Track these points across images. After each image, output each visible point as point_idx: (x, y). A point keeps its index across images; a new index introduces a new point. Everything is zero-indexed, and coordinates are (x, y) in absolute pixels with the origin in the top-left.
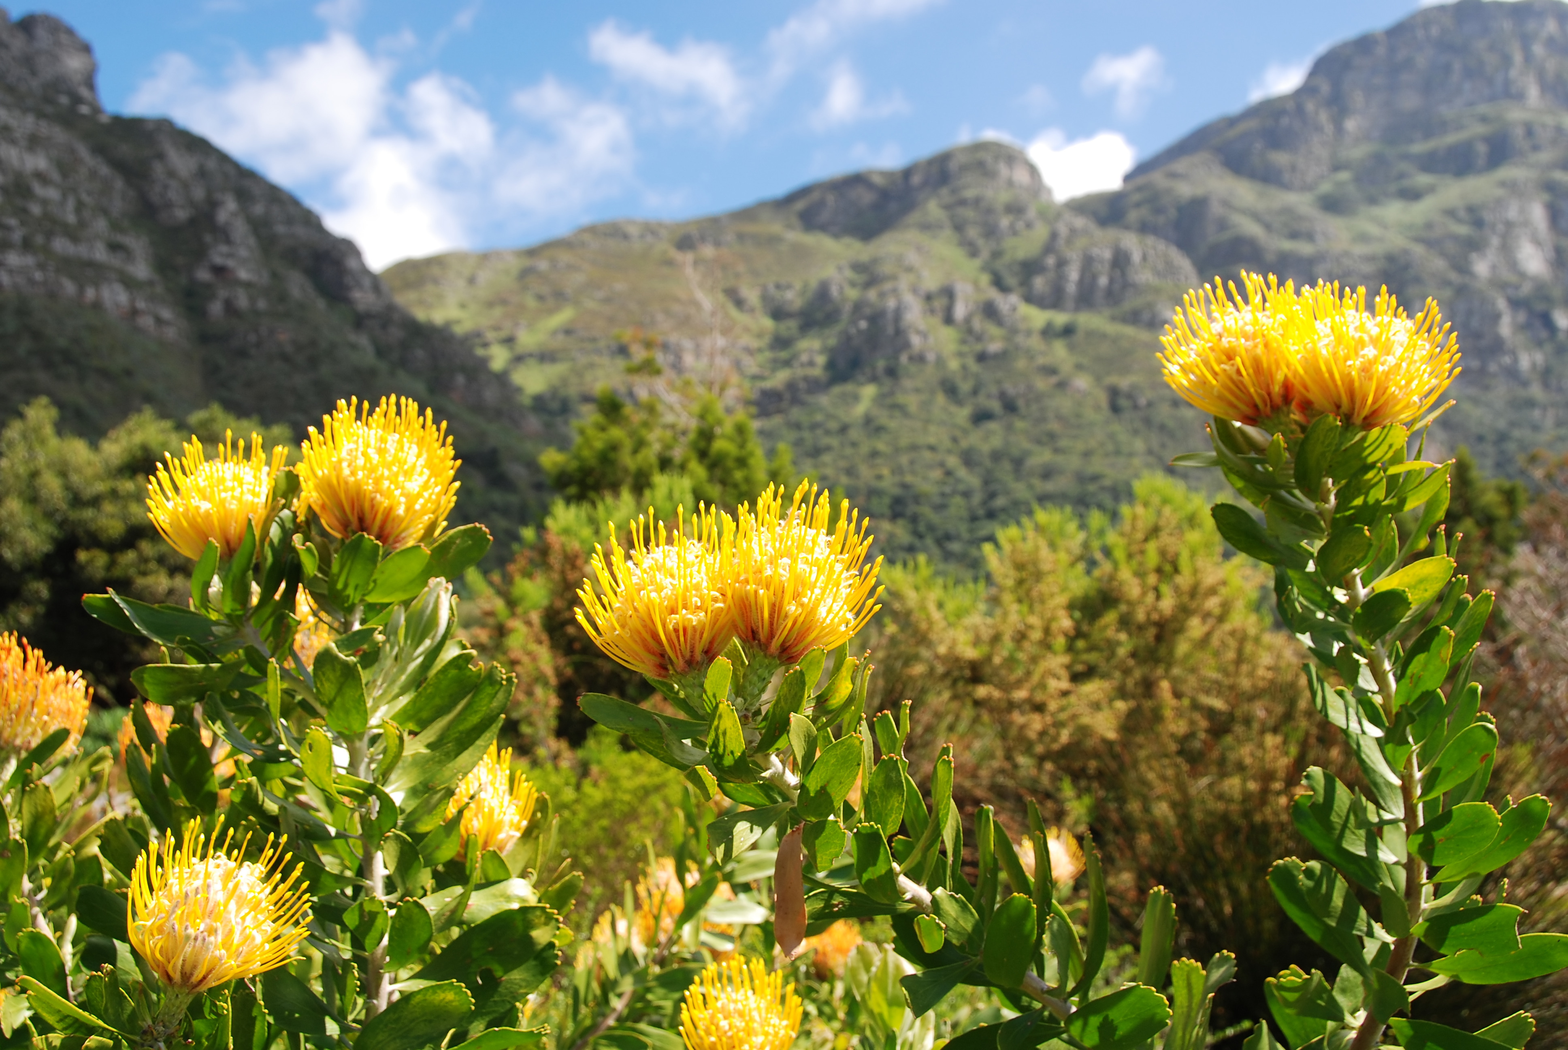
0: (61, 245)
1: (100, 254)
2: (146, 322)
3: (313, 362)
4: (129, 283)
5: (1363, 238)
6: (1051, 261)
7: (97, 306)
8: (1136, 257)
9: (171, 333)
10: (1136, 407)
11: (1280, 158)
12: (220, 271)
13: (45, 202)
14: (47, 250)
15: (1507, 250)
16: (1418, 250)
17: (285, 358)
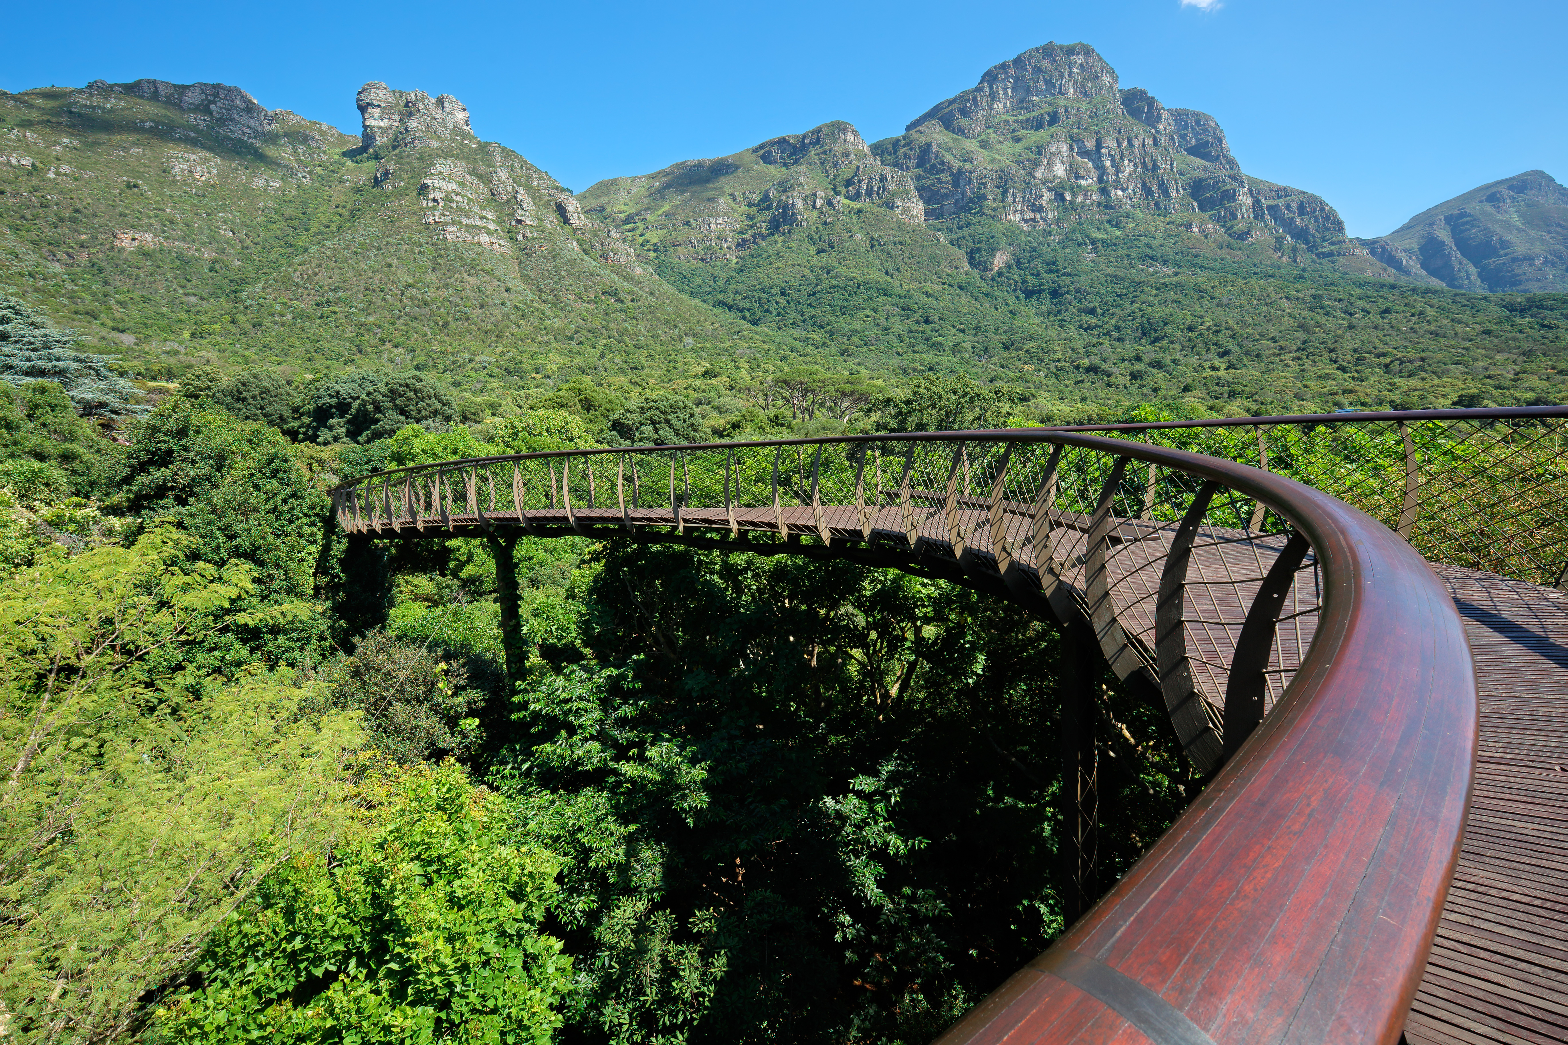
0: (465, 221)
1: (478, 223)
2: (495, 246)
3: (554, 257)
4: (489, 233)
5: (993, 161)
6: (856, 180)
7: (479, 243)
8: (889, 178)
9: (505, 250)
10: (880, 245)
11: (964, 122)
12: (519, 222)
13: (457, 202)
14: (460, 223)
15: (1050, 165)
16: (1014, 167)
17: (544, 257)
